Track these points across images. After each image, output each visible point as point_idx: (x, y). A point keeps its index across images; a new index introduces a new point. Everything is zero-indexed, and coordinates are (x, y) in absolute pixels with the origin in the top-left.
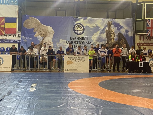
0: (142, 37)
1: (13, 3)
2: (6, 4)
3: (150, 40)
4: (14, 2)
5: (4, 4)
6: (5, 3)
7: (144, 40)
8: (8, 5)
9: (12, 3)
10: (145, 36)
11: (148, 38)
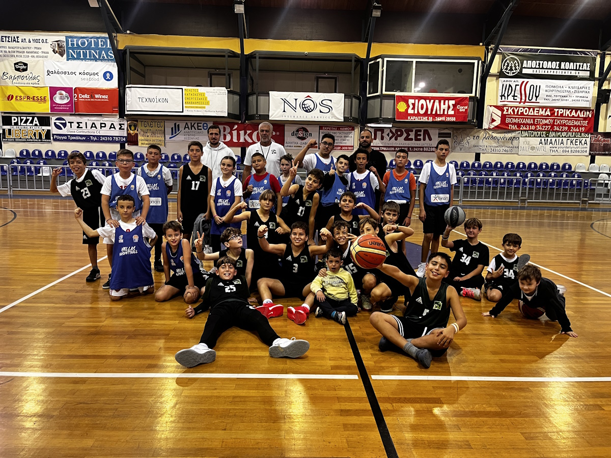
0: (379, 134)
1: (106, 58)
2: (91, 59)
3: (396, 139)
4: (107, 55)
5: (88, 59)
6: (88, 57)
7: (382, 138)
8: (96, 61)
9: (104, 57)
10: (385, 130)
11: (391, 135)
